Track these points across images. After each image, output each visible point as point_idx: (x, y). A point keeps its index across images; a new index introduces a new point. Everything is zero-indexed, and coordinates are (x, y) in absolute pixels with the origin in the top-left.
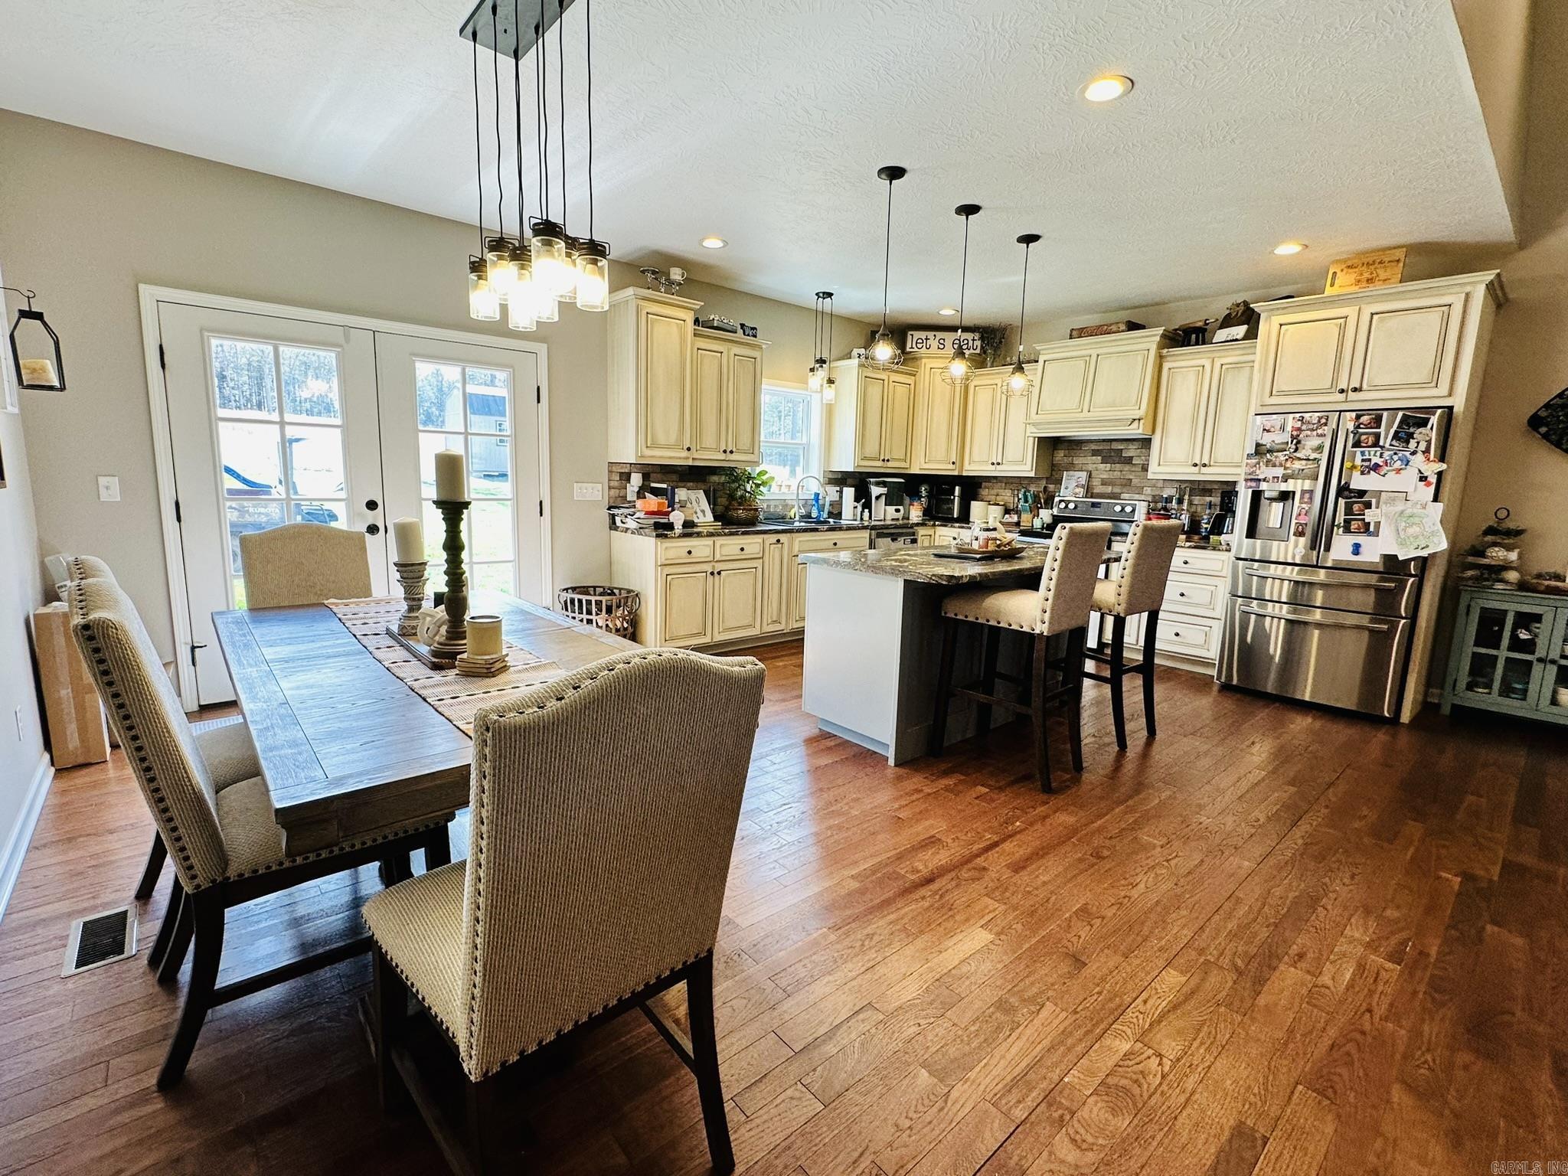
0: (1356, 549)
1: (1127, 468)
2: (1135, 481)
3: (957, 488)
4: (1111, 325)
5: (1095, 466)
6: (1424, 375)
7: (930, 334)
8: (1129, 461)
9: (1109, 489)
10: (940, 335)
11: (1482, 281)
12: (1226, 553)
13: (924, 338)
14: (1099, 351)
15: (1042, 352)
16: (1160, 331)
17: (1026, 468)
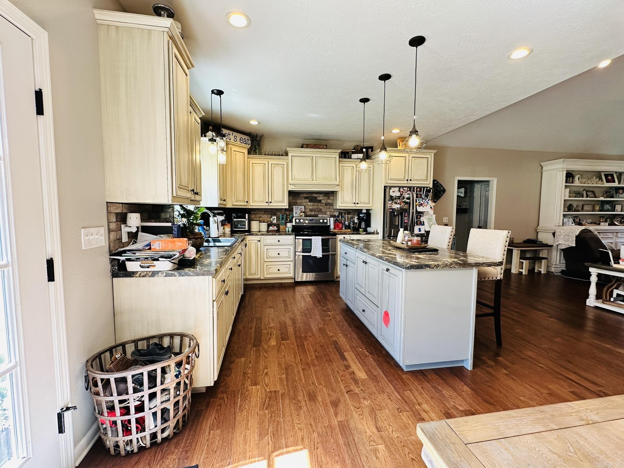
0: (420, 230)
1: (319, 204)
2: (323, 210)
3: (247, 215)
4: (320, 145)
5: (306, 203)
6: (424, 177)
7: (231, 132)
8: (320, 201)
9: (313, 213)
10: (235, 134)
11: (433, 153)
12: (377, 235)
13: (228, 133)
14: (316, 155)
15: (289, 152)
16: (340, 151)
17: (285, 205)
